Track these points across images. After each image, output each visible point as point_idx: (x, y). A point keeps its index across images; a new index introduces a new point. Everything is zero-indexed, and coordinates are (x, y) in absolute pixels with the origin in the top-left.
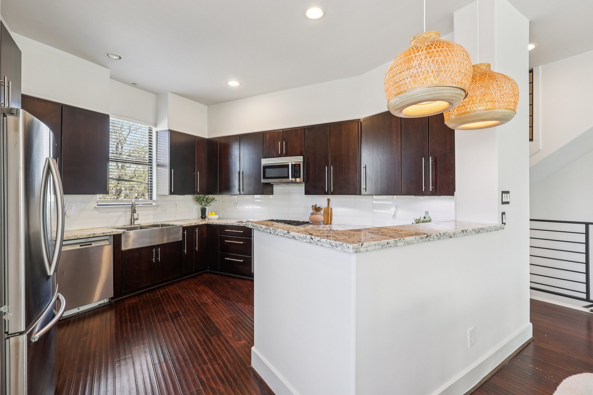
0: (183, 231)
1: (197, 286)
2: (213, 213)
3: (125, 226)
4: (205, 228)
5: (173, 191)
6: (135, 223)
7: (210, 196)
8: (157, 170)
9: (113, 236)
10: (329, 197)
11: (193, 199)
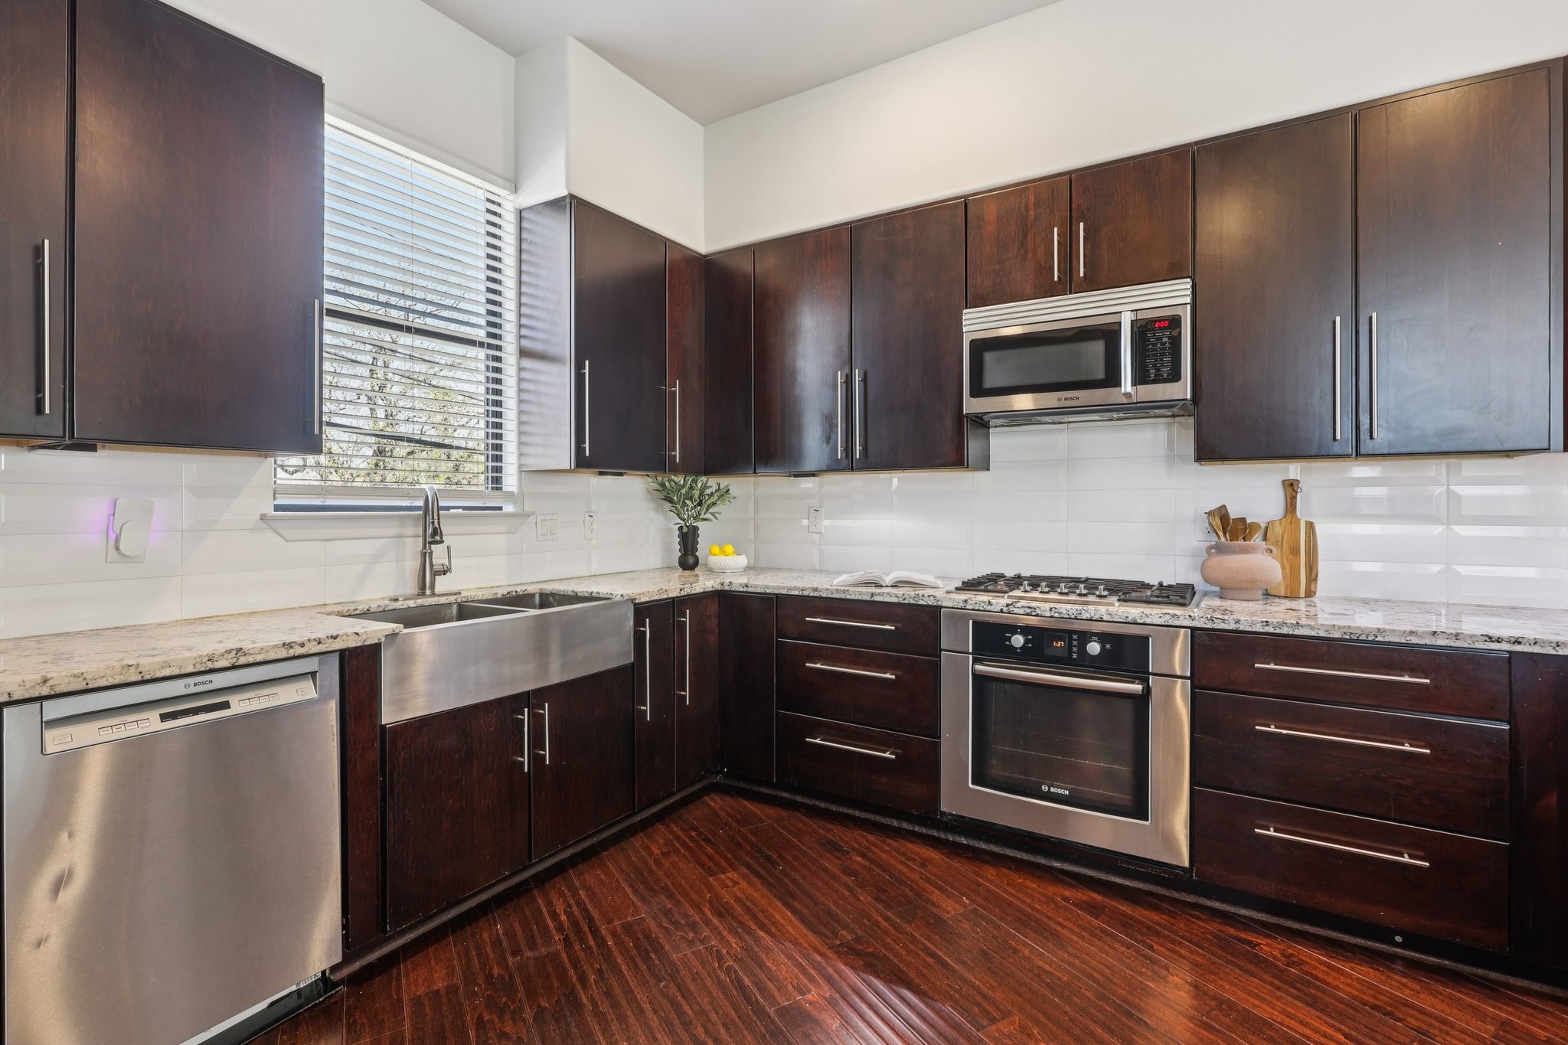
0: (639, 622)
1: (712, 874)
2: (729, 549)
3: (396, 600)
4: (713, 608)
5: (587, 454)
6: (438, 589)
7: (713, 482)
8: (520, 369)
9: (338, 654)
10: (1293, 470)
11: (648, 491)
